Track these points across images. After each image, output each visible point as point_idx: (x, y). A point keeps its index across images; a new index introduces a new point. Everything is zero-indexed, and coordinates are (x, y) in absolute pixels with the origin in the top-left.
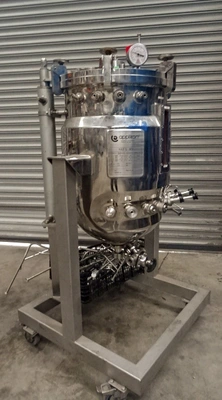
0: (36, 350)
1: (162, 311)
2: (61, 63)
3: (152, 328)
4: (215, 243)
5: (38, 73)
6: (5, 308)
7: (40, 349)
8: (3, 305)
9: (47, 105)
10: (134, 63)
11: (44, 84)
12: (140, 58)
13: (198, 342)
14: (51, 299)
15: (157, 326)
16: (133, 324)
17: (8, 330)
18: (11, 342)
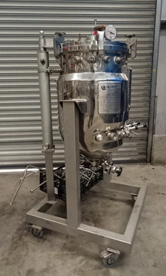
0: (42, 240)
1: (117, 203)
2: (60, 35)
3: (115, 214)
4: (134, 158)
5: (38, 43)
6: (6, 216)
7: (45, 240)
8: (3, 215)
9: (45, 65)
10: (108, 38)
11: (42, 49)
12: (112, 35)
13: (145, 218)
14: (47, 204)
15: (117, 213)
16: (101, 213)
17: (15, 231)
18: (20, 238)
